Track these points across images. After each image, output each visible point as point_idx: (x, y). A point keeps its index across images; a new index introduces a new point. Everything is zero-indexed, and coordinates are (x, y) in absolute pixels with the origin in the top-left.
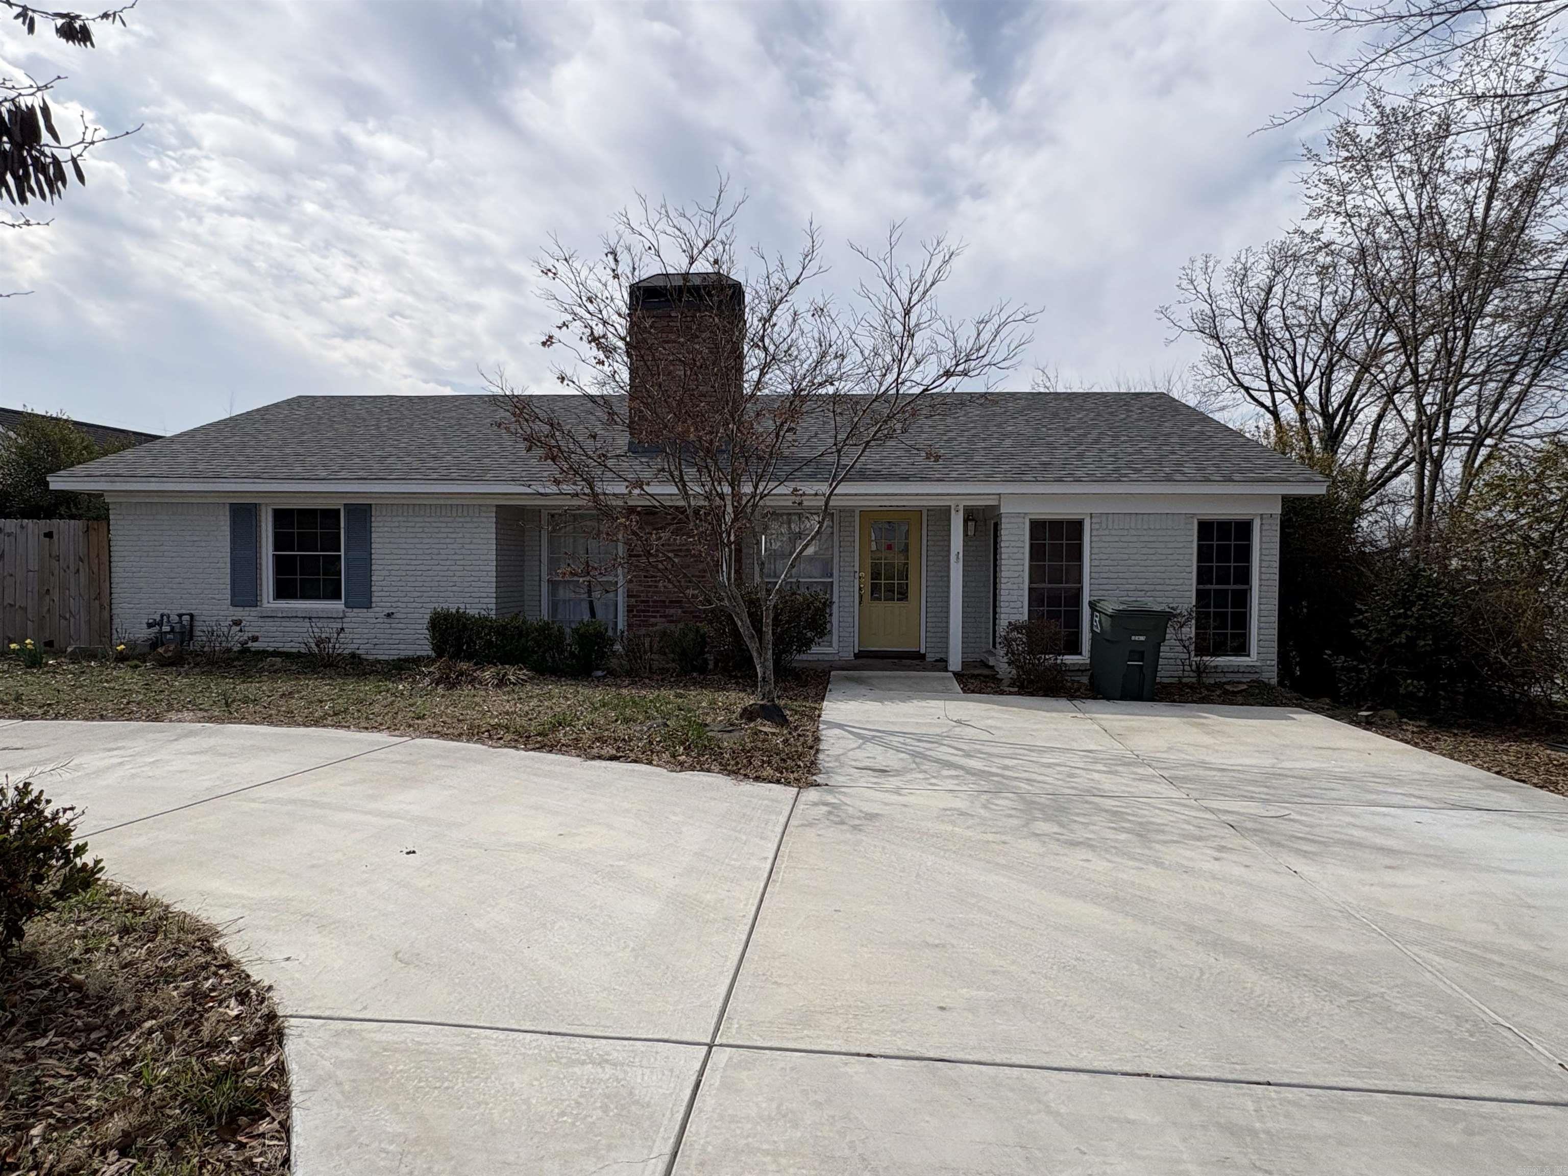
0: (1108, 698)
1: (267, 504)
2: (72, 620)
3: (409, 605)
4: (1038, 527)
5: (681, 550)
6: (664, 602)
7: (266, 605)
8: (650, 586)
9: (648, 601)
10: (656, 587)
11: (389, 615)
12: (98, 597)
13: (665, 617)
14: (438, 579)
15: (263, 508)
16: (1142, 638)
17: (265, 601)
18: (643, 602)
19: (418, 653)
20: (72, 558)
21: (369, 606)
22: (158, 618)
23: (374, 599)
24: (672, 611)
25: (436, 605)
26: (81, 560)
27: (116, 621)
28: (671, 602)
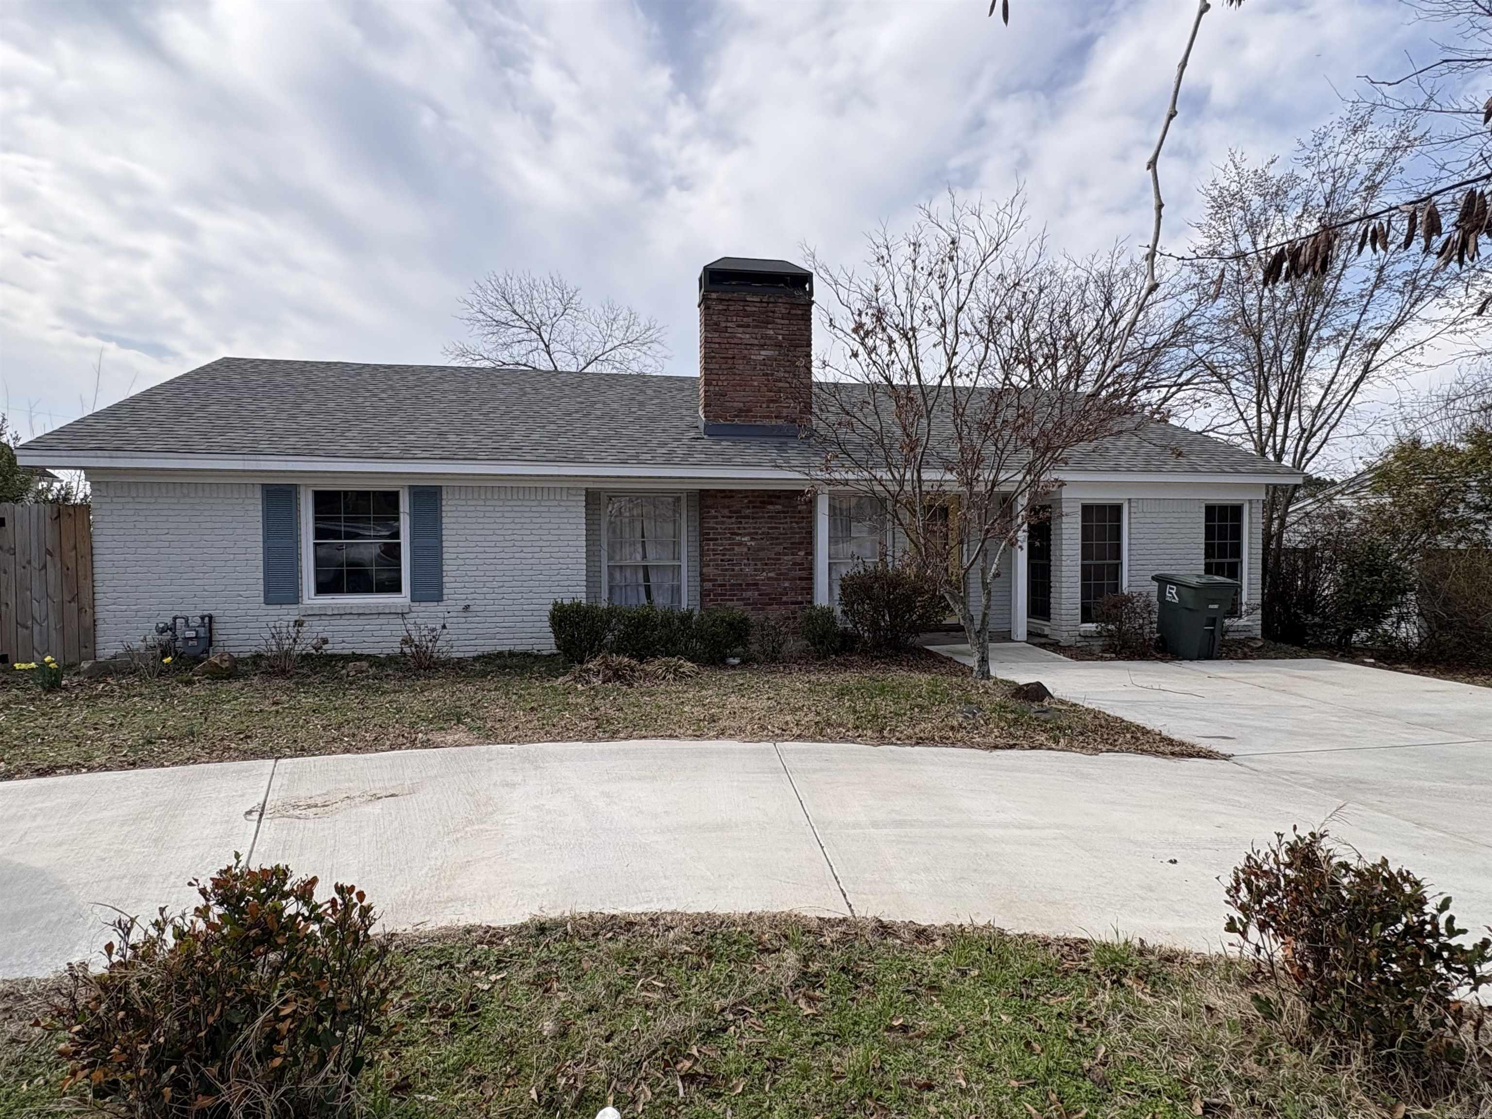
0: (1191, 659)
1: (306, 485)
2: (36, 628)
3: (488, 596)
4: (1087, 510)
5: (757, 533)
6: (741, 585)
7: (306, 601)
8: (726, 570)
9: (725, 585)
10: (733, 570)
11: (467, 607)
12: (75, 598)
13: (742, 600)
14: (520, 567)
15: (302, 489)
16: (1216, 606)
17: (305, 597)
18: (720, 585)
19: (499, 649)
20: (34, 552)
21: (439, 598)
22: (169, 621)
23: (445, 591)
24: (750, 593)
25: (556, 596)
26: (48, 552)
27: (101, 626)
28: (748, 585)
